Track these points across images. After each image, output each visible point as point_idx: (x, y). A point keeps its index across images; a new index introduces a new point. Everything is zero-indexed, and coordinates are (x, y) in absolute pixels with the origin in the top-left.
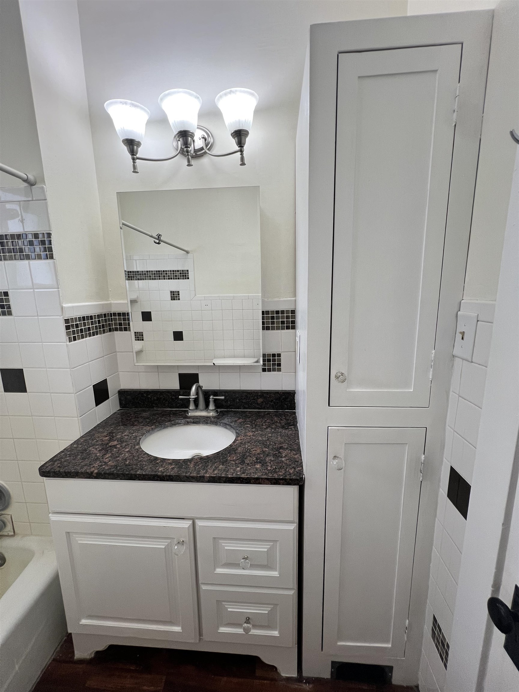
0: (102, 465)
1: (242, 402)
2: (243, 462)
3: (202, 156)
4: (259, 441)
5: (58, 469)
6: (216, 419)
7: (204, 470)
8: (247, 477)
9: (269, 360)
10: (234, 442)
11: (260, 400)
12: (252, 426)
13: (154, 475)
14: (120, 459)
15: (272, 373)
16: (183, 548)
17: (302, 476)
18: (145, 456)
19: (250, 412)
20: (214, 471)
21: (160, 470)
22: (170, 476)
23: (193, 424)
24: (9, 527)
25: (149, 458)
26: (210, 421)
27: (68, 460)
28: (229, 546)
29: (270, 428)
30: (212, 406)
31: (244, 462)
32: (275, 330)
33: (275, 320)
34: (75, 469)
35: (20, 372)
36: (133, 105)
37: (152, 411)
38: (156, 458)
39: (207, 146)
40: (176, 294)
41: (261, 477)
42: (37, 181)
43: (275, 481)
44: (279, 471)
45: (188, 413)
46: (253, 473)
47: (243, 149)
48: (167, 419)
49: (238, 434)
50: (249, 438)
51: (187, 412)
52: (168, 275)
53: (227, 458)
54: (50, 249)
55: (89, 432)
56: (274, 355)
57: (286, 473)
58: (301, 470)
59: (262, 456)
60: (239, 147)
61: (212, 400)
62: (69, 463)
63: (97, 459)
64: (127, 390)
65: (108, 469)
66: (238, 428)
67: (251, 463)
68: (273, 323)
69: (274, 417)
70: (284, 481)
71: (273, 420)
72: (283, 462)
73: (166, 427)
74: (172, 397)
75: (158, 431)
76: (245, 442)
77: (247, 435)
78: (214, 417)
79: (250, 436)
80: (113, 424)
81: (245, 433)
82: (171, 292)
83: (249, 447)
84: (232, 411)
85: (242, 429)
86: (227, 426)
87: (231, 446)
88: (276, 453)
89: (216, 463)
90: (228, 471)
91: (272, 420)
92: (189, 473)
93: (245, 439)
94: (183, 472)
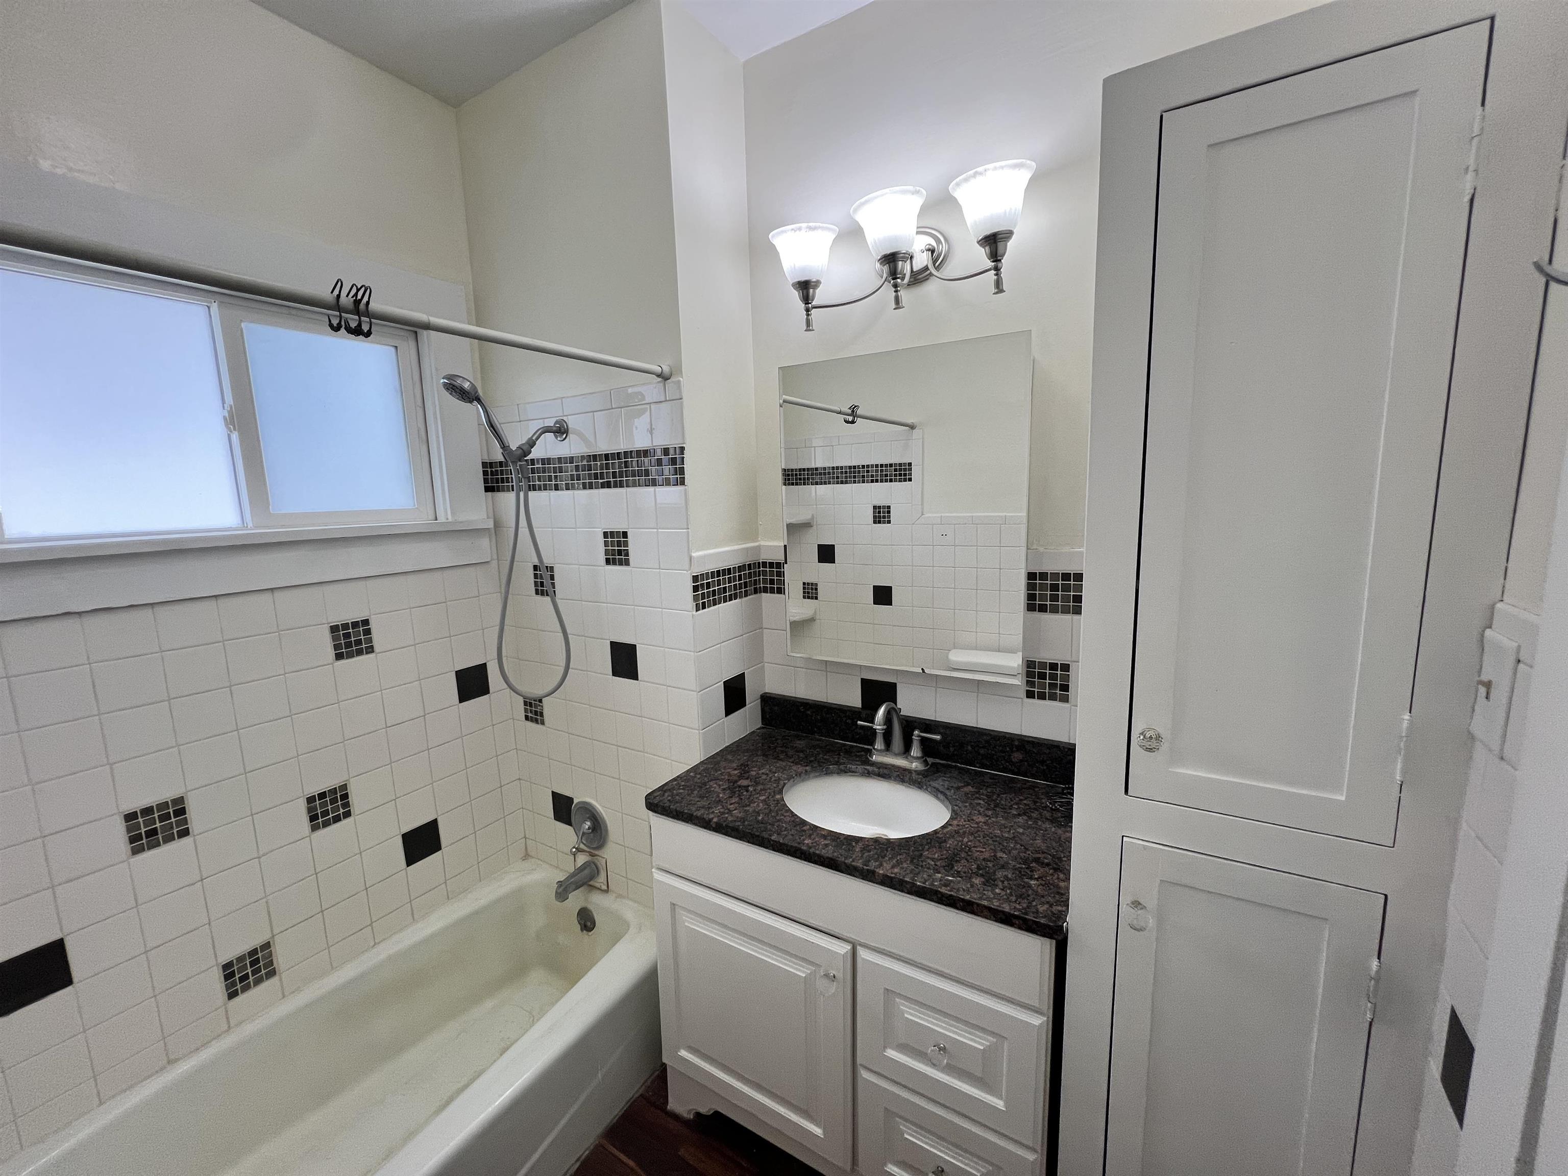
0: (723, 813)
1: (979, 754)
2: (950, 866)
3: (928, 279)
4: (994, 837)
5: (667, 805)
6: (921, 776)
7: (877, 861)
8: (950, 893)
9: (1042, 676)
10: (943, 827)
11: (1017, 756)
12: (989, 805)
13: (796, 847)
14: (751, 810)
15: (1047, 703)
16: (833, 988)
17: (1060, 924)
18: (788, 814)
19: (993, 777)
20: (893, 867)
21: (806, 842)
22: (819, 856)
23: (877, 777)
24: (602, 878)
25: (793, 819)
26: (910, 779)
27: (681, 793)
28: (912, 1014)
29: (1025, 818)
30: (916, 751)
31: (953, 867)
32: (1058, 613)
33: (1060, 593)
34: (689, 810)
35: (633, 648)
36: (810, 228)
37: (811, 739)
38: (804, 823)
39: (934, 262)
40: (884, 512)
41: (977, 901)
42: (673, 373)
43: (1004, 917)
44: (1015, 902)
45: (871, 756)
46: (964, 890)
47: (1000, 265)
48: (834, 758)
49: (956, 814)
50: (976, 826)
51: (869, 752)
52: (870, 474)
53: (921, 852)
54: (682, 471)
55: (713, 757)
56: (1053, 666)
57: (1029, 908)
58: (1064, 912)
59: (991, 865)
60: (993, 262)
61: (917, 738)
62: (682, 798)
63: (719, 801)
64: (774, 696)
65: (731, 821)
66: (958, 802)
67: (965, 873)
68: (1054, 598)
69: (1042, 797)
70: (1021, 922)
71: (1037, 802)
72: (1030, 886)
73: (830, 773)
74: (846, 720)
75: (816, 777)
76: (964, 833)
77: (973, 820)
78: (918, 773)
79: (977, 823)
80: (747, 751)
81: (970, 814)
82: (875, 507)
83: (970, 843)
84: (956, 766)
85: (966, 807)
86: (940, 795)
87: (936, 832)
88: (1021, 868)
89: (900, 855)
90: (917, 874)
91: (1035, 802)
92: (851, 860)
93: (967, 826)
94: (841, 855)
